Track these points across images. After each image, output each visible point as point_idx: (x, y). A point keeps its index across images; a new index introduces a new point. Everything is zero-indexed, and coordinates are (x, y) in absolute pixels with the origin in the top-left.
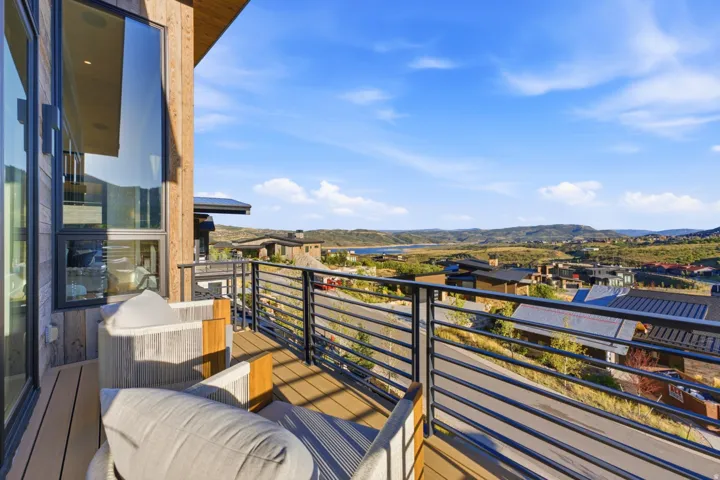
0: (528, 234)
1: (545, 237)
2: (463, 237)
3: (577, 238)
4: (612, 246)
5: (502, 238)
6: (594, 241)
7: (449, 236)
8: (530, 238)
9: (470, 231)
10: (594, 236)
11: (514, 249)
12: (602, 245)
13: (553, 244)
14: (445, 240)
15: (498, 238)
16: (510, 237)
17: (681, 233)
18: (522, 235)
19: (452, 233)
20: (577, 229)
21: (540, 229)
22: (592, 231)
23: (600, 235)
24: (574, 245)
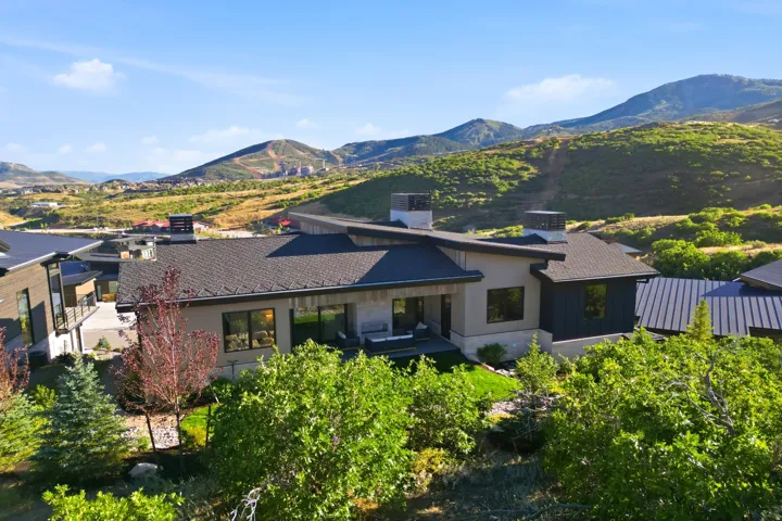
3: (8, 185)
4: (72, 198)
6: (44, 191)
10: (54, 183)
12: (57, 197)
17: (146, 178)
22: (28, 173)
23: (44, 181)
24: (10, 199)
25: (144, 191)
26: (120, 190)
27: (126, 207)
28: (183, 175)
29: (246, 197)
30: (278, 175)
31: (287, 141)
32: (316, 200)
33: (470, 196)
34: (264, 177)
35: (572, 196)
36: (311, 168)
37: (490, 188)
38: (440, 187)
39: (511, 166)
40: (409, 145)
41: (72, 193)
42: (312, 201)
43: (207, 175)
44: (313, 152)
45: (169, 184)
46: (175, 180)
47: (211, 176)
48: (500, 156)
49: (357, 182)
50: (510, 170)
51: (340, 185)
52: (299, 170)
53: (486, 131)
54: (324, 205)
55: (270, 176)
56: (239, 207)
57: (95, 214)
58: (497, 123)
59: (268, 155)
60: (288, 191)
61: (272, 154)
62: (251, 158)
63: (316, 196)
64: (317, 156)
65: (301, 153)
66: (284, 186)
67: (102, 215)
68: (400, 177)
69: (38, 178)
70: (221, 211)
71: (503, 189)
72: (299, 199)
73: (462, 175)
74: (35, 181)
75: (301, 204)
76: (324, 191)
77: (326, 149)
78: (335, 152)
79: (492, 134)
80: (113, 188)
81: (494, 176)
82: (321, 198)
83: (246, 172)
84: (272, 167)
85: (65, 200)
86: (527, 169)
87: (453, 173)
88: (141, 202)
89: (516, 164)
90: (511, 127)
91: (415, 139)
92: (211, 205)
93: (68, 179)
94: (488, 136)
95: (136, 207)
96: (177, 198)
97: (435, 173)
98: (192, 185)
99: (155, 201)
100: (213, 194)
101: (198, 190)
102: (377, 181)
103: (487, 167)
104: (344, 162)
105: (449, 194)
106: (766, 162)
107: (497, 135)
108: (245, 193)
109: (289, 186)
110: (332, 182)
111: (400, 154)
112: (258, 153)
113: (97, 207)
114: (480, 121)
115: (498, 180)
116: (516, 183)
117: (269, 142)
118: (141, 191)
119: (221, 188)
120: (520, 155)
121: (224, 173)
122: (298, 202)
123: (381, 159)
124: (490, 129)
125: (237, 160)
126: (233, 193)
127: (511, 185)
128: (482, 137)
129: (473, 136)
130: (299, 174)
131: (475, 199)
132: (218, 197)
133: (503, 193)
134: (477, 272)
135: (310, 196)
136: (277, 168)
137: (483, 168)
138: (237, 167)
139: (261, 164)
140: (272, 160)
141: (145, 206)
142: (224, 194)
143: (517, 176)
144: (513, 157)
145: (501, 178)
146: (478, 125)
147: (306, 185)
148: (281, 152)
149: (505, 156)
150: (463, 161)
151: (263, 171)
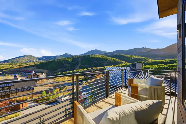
31: (30, 55)
33: (66, 65)
35: (83, 65)
36: (35, 61)
43: (9, 62)
44: (35, 58)
52: (32, 61)
54: (36, 67)
59: (25, 58)
60: (28, 64)
61: (26, 58)
62: (20, 58)
65: (33, 58)
73: (65, 61)
84: (26, 60)
87: (63, 61)
91: (56, 56)
92: (6, 68)
97: (60, 61)
100: (8, 65)
101: (4, 64)
103: (69, 60)
106: (107, 60)
108: (17, 65)
110: (39, 63)
112: (22, 57)
114: (67, 54)
117: (25, 55)
121: (14, 61)
125: (17, 59)
126: (13, 65)
136: (27, 61)
138: (17, 60)
139: (23, 60)
140: (26, 59)
142: (11, 65)
148: (28, 57)
149: (72, 58)
151: (24, 61)
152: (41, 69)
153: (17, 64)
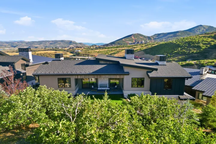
0: (50, 44)
1: (58, 45)
2: (15, 45)
3: (71, 46)
4: (84, 49)
5: (38, 46)
6: (78, 47)
7: (5, 44)
8: (52, 46)
9: (18, 42)
10: (80, 46)
11: (49, 52)
12: (81, 49)
13: (63, 49)
14: (3, 47)
15: (36, 46)
16: (42, 45)
18: (48, 44)
19: (7, 43)
20: (71, 42)
21: (55, 42)
22: (76, 43)
23: (79, 45)
24: (71, 49)
25: (100, 48)
26: (94, 48)
27: (94, 52)
28: (109, 44)
29: (123, 50)
30: (134, 43)
31: (137, 34)
32: (142, 50)
33: (191, 50)
34: (130, 44)
36: (143, 41)
37: (199, 47)
38: (181, 47)
39: (208, 40)
40: (175, 34)
41: (84, 48)
42: (140, 51)
43: (116, 44)
44: (145, 37)
45: (106, 46)
46: (107, 45)
47: (117, 44)
48: (204, 37)
49: (155, 45)
50: (207, 41)
51: (150, 46)
52: (140, 42)
53: (203, 29)
54: (144, 52)
55: (132, 44)
56: (121, 52)
57: (87, 53)
58: (207, 26)
59: (132, 38)
61: (133, 37)
62: (127, 39)
63: (142, 49)
64: (146, 38)
65: (141, 37)
66: (134, 47)
67: (89, 54)
68: (168, 44)
69: (78, 44)
70: (116, 53)
71: (203, 48)
72: (137, 50)
73: (189, 43)
74: (77, 45)
75: (138, 52)
76: (145, 48)
77: (148, 36)
78: (151, 37)
79: (205, 30)
80: (93, 47)
81: (201, 44)
82: (143, 50)
83: (125, 43)
85: (82, 50)
86: (214, 41)
87: (186, 43)
88: (97, 51)
89: (210, 40)
90: (212, 27)
92: (114, 52)
93: (84, 45)
94: (203, 30)
95: (96, 52)
96: (106, 50)
97: (180, 42)
98: (111, 46)
99: (101, 50)
100: (116, 49)
101: (112, 48)
102: (161, 45)
103: (198, 41)
104: (154, 39)
105: (184, 49)
107: (207, 30)
109: (135, 46)
110: (148, 45)
111: (171, 37)
112: (129, 38)
113: (88, 52)
114: (201, 26)
115: (202, 45)
116: (209, 46)
117: (132, 34)
118: (99, 48)
119: (117, 47)
120: (212, 37)
121: (120, 43)
122: (137, 51)
123: (165, 38)
124: (204, 28)
125: (123, 40)
126: (120, 49)
127: (207, 46)
128: (201, 31)
129: (198, 30)
130: (140, 43)
131: (193, 51)
132: (116, 50)
133: (204, 49)
134: (128, 72)
135: (140, 49)
136: (134, 41)
137: (197, 41)
138: (123, 41)
139: (130, 40)
140: (133, 39)
141: (98, 52)
142: (117, 49)
143: (209, 44)
144: (209, 37)
145: (203, 44)
146: (200, 27)
147: (140, 46)
148: (135, 37)
149: (206, 37)
150: (190, 39)
151: (130, 42)
152: (150, 54)
153: (123, 47)
